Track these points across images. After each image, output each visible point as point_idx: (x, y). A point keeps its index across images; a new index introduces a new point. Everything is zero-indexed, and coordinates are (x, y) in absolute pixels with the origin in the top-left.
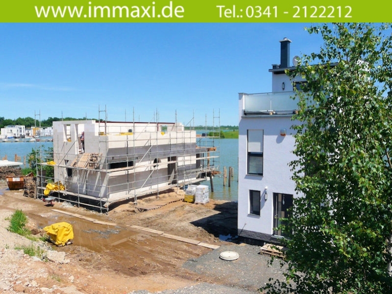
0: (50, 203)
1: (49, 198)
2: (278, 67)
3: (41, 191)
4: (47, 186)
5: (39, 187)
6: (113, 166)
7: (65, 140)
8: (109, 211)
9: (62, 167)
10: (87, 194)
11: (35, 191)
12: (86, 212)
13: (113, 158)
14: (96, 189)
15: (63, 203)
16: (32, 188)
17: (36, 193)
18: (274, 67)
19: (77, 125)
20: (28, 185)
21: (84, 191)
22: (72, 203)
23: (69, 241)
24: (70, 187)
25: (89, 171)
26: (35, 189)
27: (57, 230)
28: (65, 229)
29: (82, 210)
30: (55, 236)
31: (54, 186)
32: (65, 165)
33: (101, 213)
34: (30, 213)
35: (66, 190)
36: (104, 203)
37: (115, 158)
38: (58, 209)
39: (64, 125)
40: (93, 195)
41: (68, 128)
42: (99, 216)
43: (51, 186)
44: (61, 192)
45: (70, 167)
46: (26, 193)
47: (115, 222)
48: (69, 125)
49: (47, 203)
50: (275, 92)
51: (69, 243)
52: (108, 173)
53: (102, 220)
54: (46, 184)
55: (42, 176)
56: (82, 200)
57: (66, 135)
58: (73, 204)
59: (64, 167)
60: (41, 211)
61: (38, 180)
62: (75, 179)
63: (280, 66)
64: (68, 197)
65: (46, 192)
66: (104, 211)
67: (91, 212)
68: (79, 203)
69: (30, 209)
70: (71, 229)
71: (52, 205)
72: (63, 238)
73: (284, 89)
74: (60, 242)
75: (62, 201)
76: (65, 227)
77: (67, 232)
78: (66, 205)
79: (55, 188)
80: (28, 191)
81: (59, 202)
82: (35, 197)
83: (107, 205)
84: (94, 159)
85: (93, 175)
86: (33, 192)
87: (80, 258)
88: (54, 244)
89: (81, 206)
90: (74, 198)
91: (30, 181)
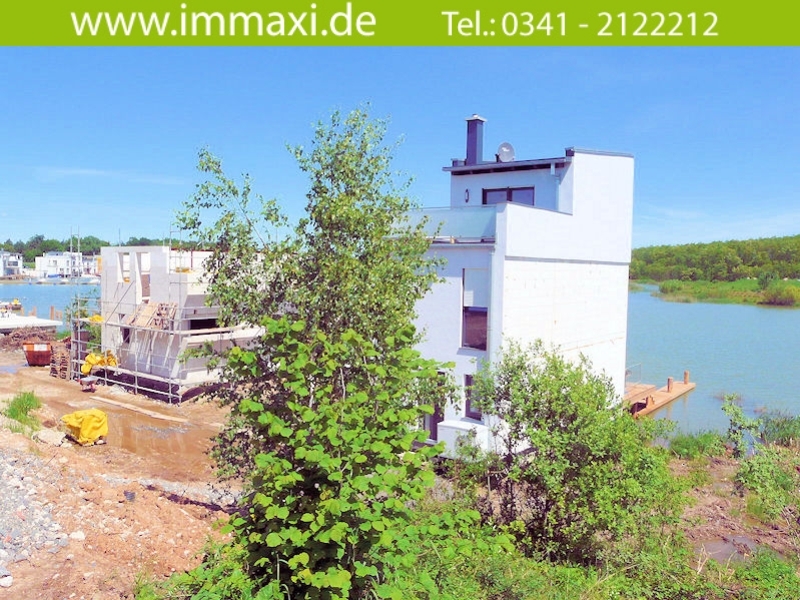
0: (89, 387)
1: (89, 379)
2: (463, 164)
3: (77, 367)
4: (87, 358)
5: (75, 361)
6: (196, 325)
7: (121, 280)
8: (182, 401)
9: (112, 325)
10: (151, 373)
11: (68, 368)
12: (146, 401)
13: (195, 311)
14: (167, 365)
15: (112, 388)
16: (64, 362)
17: (70, 371)
18: (455, 163)
19: (139, 255)
20: (58, 357)
21: (148, 367)
22: (126, 387)
23: (100, 438)
24: (125, 360)
25: (156, 334)
26: (69, 364)
27: (81, 420)
28: (95, 419)
29: (141, 398)
30: (78, 429)
31: (99, 358)
32: (118, 323)
33: (170, 404)
34: (52, 401)
35: (118, 365)
36: (176, 388)
37: (198, 312)
38: (103, 396)
39: (120, 254)
40: (160, 373)
41: (126, 258)
42: (165, 408)
43: (93, 360)
44: (110, 368)
45: (125, 325)
46: (54, 370)
47: (186, 417)
48: (128, 254)
49: (85, 387)
50: (454, 207)
51: (101, 442)
52: (186, 336)
53: (168, 414)
54: (87, 355)
55: (79, 341)
56: (142, 382)
57: (123, 271)
58: (128, 389)
59: (117, 326)
60: (71, 399)
61: (73, 347)
62: (134, 347)
63: (465, 163)
64: (120, 378)
65: (85, 369)
66: (175, 401)
67: (155, 401)
68: (137, 387)
69: (56, 395)
70: (105, 419)
71: (92, 391)
72: (91, 432)
73: (467, 201)
74: (85, 440)
75: (110, 384)
76: (94, 416)
77: (98, 425)
78: (117, 391)
79: (102, 362)
80: (58, 368)
81: (106, 386)
82: (68, 378)
83: (182, 391)
84: (163, 312)
85: (162, 341)
86: (65, 369)
87: (108, 460)
88: (77, 443)
89: (140, 391)
90: (130, 379)
91: (60, 351)
